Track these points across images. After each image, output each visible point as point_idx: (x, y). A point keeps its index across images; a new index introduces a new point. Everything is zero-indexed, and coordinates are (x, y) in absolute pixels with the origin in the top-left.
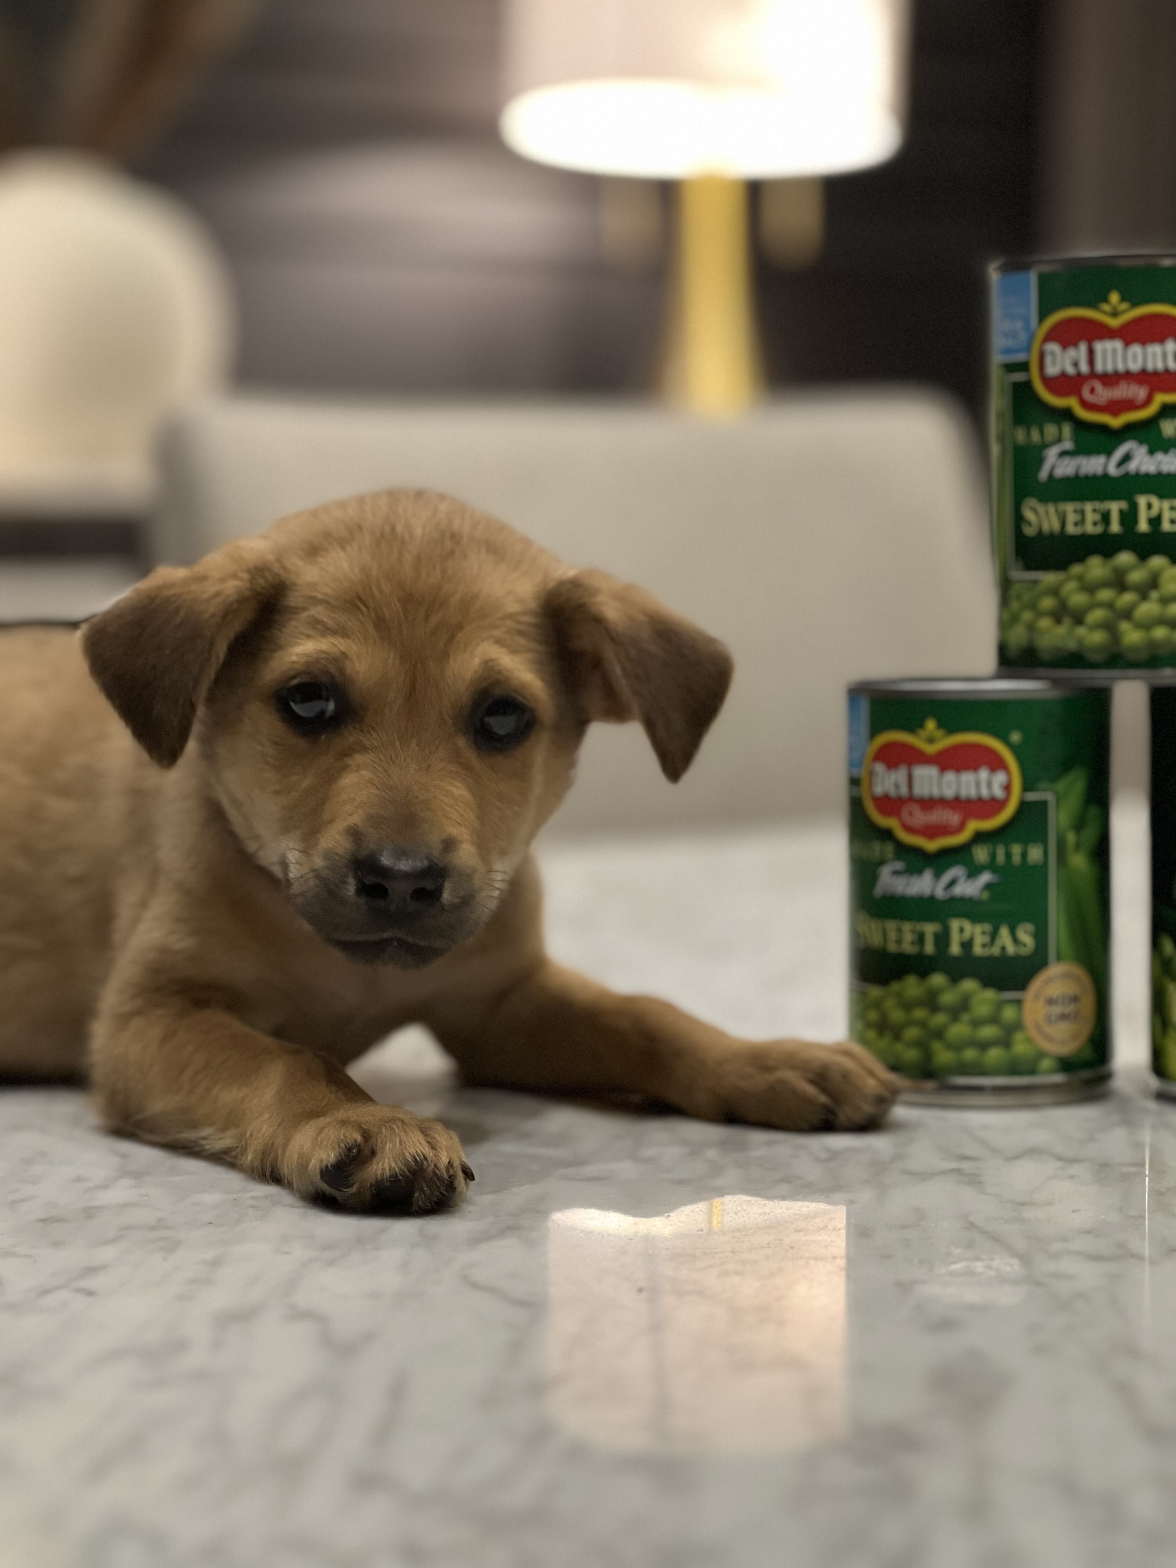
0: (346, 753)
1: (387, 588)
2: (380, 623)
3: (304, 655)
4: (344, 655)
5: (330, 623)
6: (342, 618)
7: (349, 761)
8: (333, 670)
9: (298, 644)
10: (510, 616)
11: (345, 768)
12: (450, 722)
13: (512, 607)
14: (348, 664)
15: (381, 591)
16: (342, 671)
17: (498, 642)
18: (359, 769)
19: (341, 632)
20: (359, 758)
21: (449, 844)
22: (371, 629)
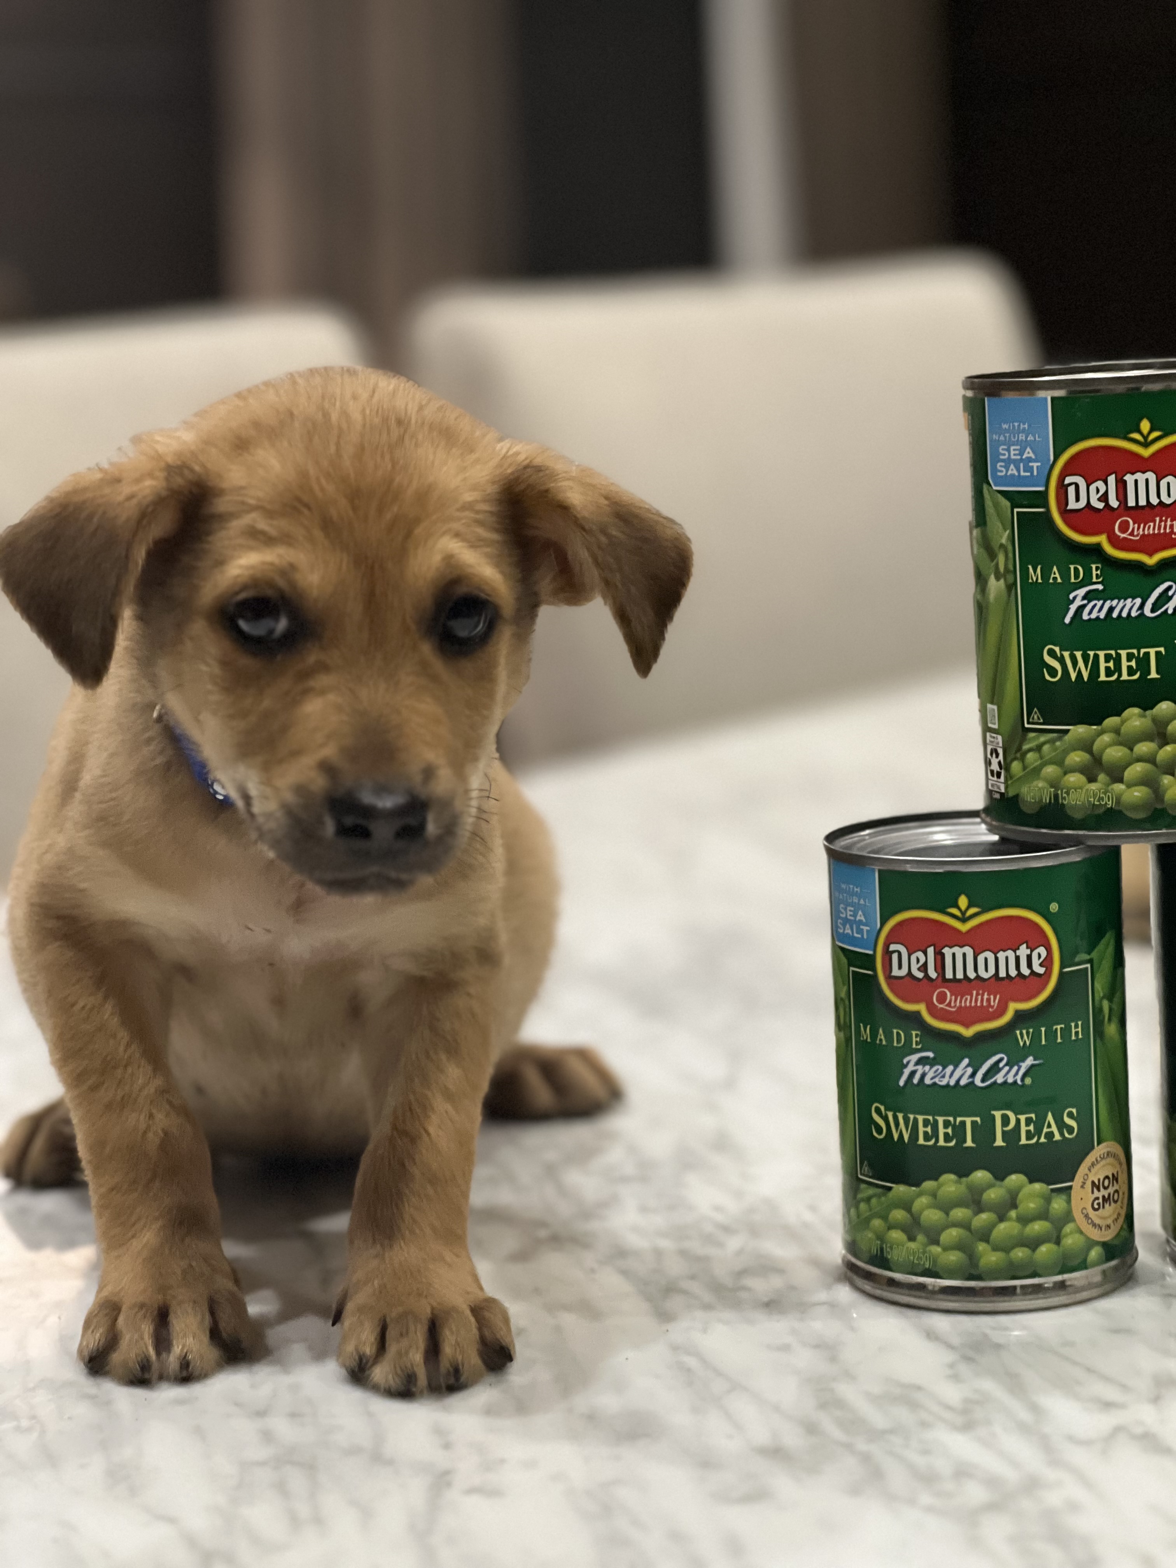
0: (305, 675)
1: (330, 488)
2: (327, 524)
3: (247, 568)
4: (293, 567)
5: (273, 532)
6: (283, 524)
7: (312, 683)
8: (281, 583)
9: (240, 557)
10: (468, 507)
11: (306, 692)
12: (413, 627)
13: (469, 497)
14: (298, 577)
15: (322, 489)
16: (293, 584)
17: (457, 535)
18: (322, 692)
19: (286, 539)
20: (323, 680)
21: (429, 773)
22: (318, 533)
